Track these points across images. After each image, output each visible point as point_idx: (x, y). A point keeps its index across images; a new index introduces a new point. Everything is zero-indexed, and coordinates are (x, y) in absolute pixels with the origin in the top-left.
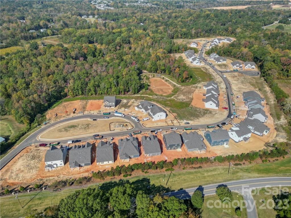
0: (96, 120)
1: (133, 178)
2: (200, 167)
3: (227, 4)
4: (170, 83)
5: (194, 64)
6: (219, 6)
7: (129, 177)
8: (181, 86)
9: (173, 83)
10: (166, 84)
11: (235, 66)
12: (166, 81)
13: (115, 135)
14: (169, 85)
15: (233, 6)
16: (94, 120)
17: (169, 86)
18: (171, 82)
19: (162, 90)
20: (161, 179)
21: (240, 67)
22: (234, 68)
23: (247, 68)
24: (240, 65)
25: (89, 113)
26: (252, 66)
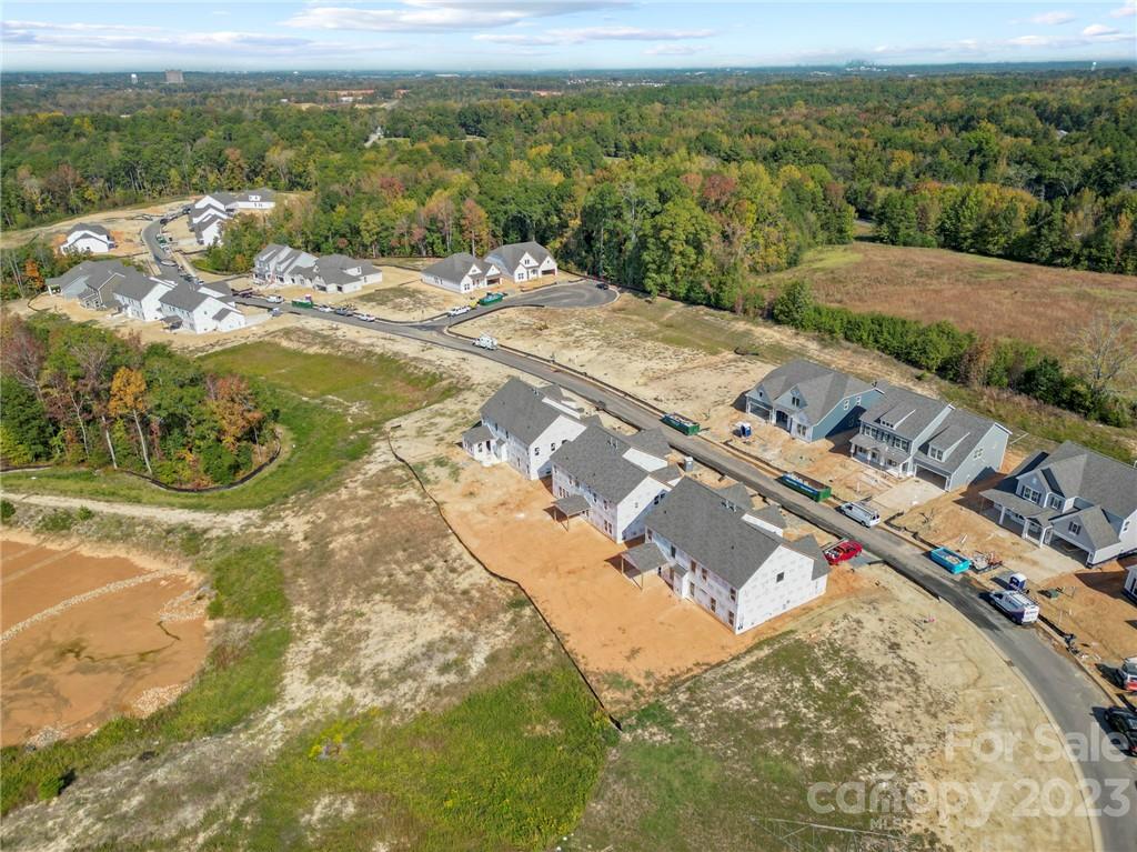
4: (121, 531)
5: (200, 330)
8: (255, 514)
9: (148, 523)
10: (74, 561)
11: (466, 281)
12: (58, 523)
14: (119, 551)
17: (125, 569)
18: (119, 521)
19: (75, 649)
21: (490, 282)
22: (463, 291)
23: (521, 276)
24: (485, 268)
26: (540, 260)
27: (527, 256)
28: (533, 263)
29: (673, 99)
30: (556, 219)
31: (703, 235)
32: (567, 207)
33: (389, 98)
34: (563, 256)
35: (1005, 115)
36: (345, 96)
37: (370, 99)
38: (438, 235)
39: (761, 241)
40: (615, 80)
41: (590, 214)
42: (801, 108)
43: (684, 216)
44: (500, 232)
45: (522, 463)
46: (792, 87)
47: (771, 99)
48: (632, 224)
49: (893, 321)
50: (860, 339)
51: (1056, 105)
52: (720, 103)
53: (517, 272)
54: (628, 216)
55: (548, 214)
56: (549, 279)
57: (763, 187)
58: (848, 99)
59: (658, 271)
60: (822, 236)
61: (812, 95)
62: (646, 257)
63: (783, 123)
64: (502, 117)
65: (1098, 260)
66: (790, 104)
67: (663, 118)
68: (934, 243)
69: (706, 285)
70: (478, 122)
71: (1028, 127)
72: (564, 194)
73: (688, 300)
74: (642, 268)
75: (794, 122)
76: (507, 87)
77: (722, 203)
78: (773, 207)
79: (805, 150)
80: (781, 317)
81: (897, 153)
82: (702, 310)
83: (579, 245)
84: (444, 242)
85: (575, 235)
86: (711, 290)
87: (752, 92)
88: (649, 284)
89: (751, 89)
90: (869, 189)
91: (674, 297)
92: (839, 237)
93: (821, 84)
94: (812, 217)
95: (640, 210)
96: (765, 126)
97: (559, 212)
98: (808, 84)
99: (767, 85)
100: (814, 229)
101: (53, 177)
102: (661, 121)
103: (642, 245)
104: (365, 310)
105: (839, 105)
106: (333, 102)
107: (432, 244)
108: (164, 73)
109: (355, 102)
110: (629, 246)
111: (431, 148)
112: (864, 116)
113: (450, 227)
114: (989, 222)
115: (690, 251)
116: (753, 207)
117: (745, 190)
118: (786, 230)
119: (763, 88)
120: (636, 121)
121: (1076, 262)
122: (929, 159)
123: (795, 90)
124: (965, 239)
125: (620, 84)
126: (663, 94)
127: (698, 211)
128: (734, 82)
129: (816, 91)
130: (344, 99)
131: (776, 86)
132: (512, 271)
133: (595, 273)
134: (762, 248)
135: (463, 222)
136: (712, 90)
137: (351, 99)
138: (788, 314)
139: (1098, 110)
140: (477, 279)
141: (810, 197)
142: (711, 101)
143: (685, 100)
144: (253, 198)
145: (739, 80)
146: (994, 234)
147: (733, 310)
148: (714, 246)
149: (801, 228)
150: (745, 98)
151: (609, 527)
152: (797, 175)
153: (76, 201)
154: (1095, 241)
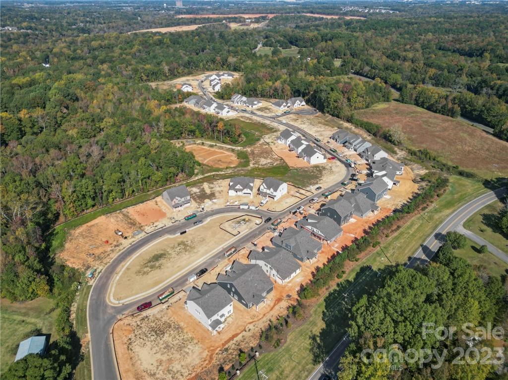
0: (185, 232)
1: (349, 274)
2: (399, 227)
3: (162, 24)
4: (221, 148)
5: (224, 115)
6: (151, 27)
7: (344, 276)
8: (242, 147)
9: (225, 147)
10: (215, 151)
11: (282, 107)
12: (211, 146)
13: (250, 237)
14: (222, 151)
15: (172, 26)
16: (181, 234)
18: (221, 146)
19: (220, 161)
20: (378, 259)
21: (288, 107)
22: (281, 109)
24: (287, 104)
25: (156, 228)
26: (301, 102)
27: (298, 101)
28: (299, 103)
30: (307, 91)
33: (264, 20)
34: (308, 101)
37: (258, 21)
38: (277, 93)
39: (358, 101)
41: (315, 91)
43: (334, 95)
48: (323, 96)
53: (295, 105)
54: (323, 93)
55: (305, 90)
56: (303, 107)
57: (360, 87)
59: (327, 108)
60: (382, 99)
62: (325, 104)
64: (306, 40)
65: (444, 112)
68: (413, 103)
72: (310, 85)
74: (324, 107)
77: (347, 92)
78: (362, 93)
80: (349, 121)
81: (430, 69)
82: (335, 118)
84: (278, 95)
85: (311, 96)
86: (338, 113)
88: (325, 111)
91: (330, 114)
92: (387, 100)
94: (379, 94)
95: (326, 92)
100: (379, 97)
101: (172, 65)
103: (324, 101)
104: (258, 113)
106: (243, 22)
107: (275, 95)
109: (251, 22)
113: (280, 91)
114: (425, 99)
116: (356, 92)
117: (355, 88)
121: (439, 112)
122: (440, 72)
124: (420, 103)
125: (367, 10)
130: (247, 20)
132: (293, 105)
133: (315, 107)
135: (283, 90)
137: (249, 21)
138: (351, 120)
140: (285, 106)
144: (226, 75)
146: (426, 103)
147: (341, 118)
149: (372, 97)
151: (297, 152)
153: (176, 73)
154: (444, 107)
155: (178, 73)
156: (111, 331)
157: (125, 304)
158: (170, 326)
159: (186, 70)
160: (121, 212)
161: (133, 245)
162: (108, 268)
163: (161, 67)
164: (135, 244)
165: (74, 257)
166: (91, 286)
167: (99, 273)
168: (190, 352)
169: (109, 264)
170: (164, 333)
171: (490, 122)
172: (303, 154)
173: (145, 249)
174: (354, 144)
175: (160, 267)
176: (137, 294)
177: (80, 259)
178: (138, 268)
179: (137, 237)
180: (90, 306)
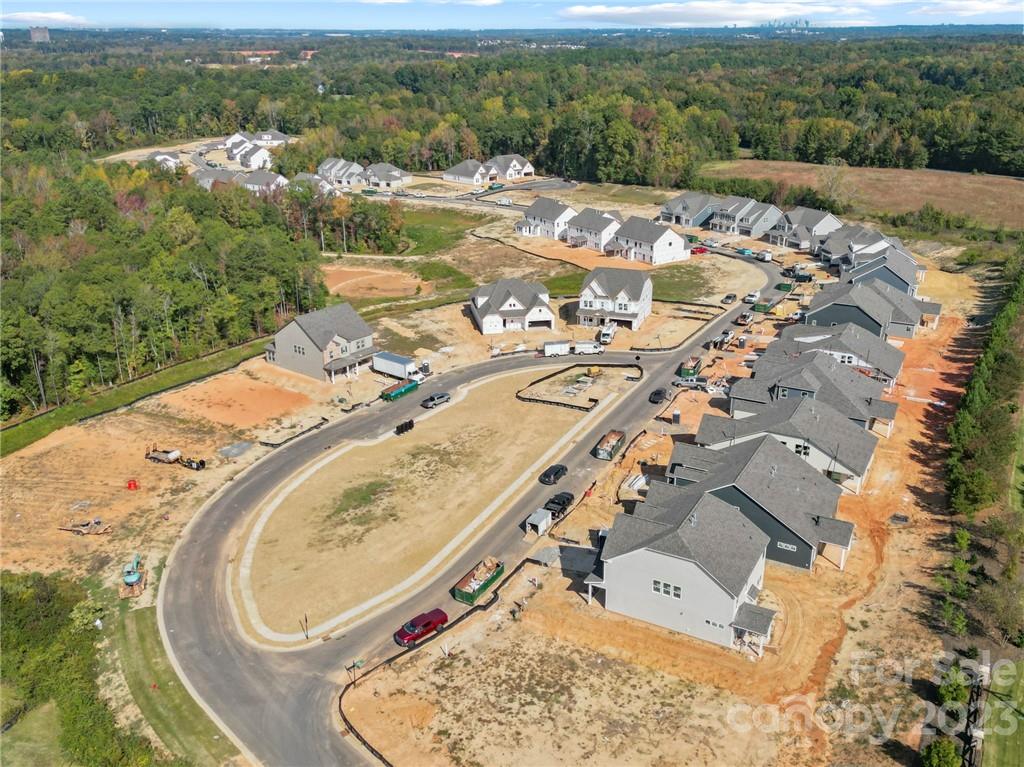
0: (410, 425)
11: (477, 177)
13: (640, 408)
16: (400, 431)
19: (375, 288)
21: (491, 179)
22: (475, 183)
23: (511, 175)
24: (488, 169)
25: (298, 430)
26: (523, 165)
27: (515, 162)
28: (519, 167)
29: (595, 61)
30: (530, 140)
31: (634, 142)
32: (538, 131)
33: (296, 59)
34: (537, 164)
35: (889, 75)
36: (251, 56)
37: (279, 60)
38: (443, 154)
39: (672, 151)
40: (528, 41)
41: (556, 136)
42: (718, 70)
43: (622, 130)
44: (487, 151)
45: (549, 233)
46: (712, 50)
47: (691, 62)
48: (587, 138)
49: (742, 180)
50: (724, 191)
51: (944, 67)
52: (642, 65)
53: (508, 173)
54: (585, 133)
55: (524, 137)
56: (529, 178)
57: (672, 116)
58: (763, 63)
59: (605, 166)
60: (715, 154)
61: (729, 58)
62: (598, 156)
63: (698, 82)
64: (438, 77)
65: (885, 160)
66: (707, 65)
67: (590, 77)
68: (793, 158)
69: (637, 170)
70: (416, 80)
71: (907, 86)
72: (536, 123)
73: (625, 182)
74: (595, 164)
75: (709, 81)
76: (417, 48)
77: (645, 126)
78: (679, 130)
79: (710, 99)
80: (682, 184)
81: (783, 103)
82: (634, 187)
83: (547, 157)
84: (447, 158)
85: (544, 150)
86: (639, 174)
87: (672, 55)
88: (600, 174)
89: (671, 52)
90: (753, 126)
91: (616, 182)
92: (729, 155)
93: (742, 47)
94: (708, 140)
95: (593, 128)
96: (682, 84)
97: (532, 135)
98: (729, 47)
99: (689, 48)
100: (710, 148)
101: (97, 120)
102: (588, 80)
103: (595, 149)
104: (415, 192)
105: (754, 67)
106: (240, 62)
107: (437, 161)
108: (28, 31)
109: (262, 62)
110: (586, 151)
111: (400, 99)
112: (774, 77)
113: (452, 148)
114: (825, 142)
115: (626, 152)
116: (666, 128)
117: (660, 118)
118: (688, 145)
119: (685, 51)
120: (566, 80)
121: (872, 164)
122: (807, 107)
123: (716, 53)
124: (811, 154)
125: (534, 46)
126: (585, 57)
127: (630, 127)
128: (655, 44)
129: (736, 54)
130: (252, 59)
131: (696, 49)
132: (505, 172)
133: (559, 174)
134: (672, 156)
135: (461, 144)
136: (634, 53)
137: (258, 60)
138: (685, 182)
139: (975, 72)
140: (483, 176)
141: (706, 127)
142: (632, 64)
143: (607, 63)
144: (266, 137)
145: (659, 41)
146: (828, 150)
147: (653, 185)
148: (640, 147)
149: (698, 145)
150: (665, 61)
151: (597, 245)
152: (698, 112)
153: (111, 141)
154: (883, 149)
155: (117, 140)
156: (340, 727)
157: (333, 635)
158: (573, 666)
159: (140, 136)
160: (139, 411)
161: (240, 483)
162: (185, 551)
163: (64, 123)
164: (245, 479)
165: (18, 545)
166: (153, 610)
167: (159, 570)
168: (716, 725)
169: (179, 543)
170: (564, 689)
171: (1010, 162)
172: (622, 242)
173: (295, 484)
174: (738, 216)
175: (392, 515)
176: (359, 599)
177: (44, 544)
178: (310, 532)
179: (241, 460)
180: (186, 669)
